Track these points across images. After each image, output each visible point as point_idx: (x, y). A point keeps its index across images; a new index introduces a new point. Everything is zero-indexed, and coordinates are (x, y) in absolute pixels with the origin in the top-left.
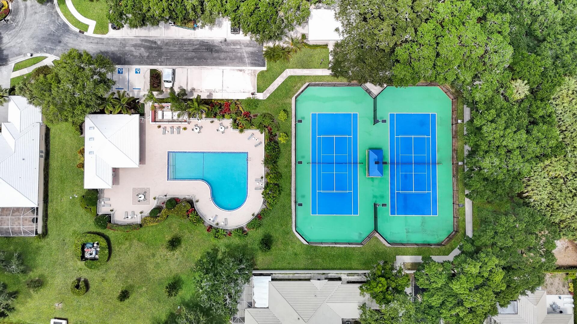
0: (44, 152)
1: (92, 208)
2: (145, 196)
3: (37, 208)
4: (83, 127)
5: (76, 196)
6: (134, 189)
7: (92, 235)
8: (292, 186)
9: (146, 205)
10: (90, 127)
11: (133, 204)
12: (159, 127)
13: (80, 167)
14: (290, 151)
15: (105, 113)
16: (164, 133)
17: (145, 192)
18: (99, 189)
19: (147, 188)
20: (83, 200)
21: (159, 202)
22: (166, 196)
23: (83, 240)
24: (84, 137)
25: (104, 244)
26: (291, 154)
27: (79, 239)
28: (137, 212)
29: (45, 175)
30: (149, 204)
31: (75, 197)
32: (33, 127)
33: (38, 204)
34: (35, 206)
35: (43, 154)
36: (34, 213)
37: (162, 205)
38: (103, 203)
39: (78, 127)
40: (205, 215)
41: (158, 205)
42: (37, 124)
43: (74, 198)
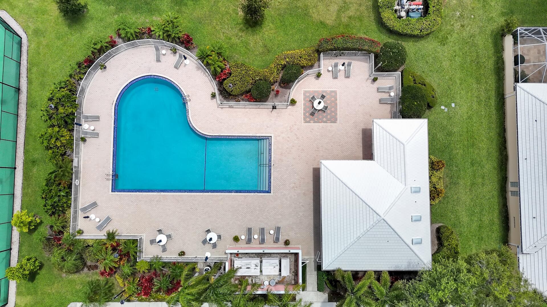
0: (510, 193)
1: (412, 84)
2: (313, 107)
3: (517, 81)
4: (436, 242)
5: (443, 107)
6: (334, 120)
7: (409, 32)
8: (24, 122)
9: (311, 90)
10: (420, 243)
11: (335, 92)
12: (287, 243)
13: (438, 162)
14: (24, 195)
15: (391, 273)
16: (278, 230)
17: (312, 114)
18: (399, 118)
19: (309, 122)
20: (429, 100)
21: (287, 96)
22: (274, 108)
23: (425, 23)
24: (432, 223)
25: (387, 15)
26: (23, 188)
27: (434, 25)
28: (326, 77)
29: (505, 148)
30: (305, 92)
31: (446, 106)
32: (537, 244)
33: (515, 89)
34: (520, 85)
35: (510, 188)
36: (523, 72)
37: (280, 90)
38: (392, 94)
39: (446, 244)
40: (198, 68)
41: (288, 91)
42: (528, 250)
43: (448, 106)
